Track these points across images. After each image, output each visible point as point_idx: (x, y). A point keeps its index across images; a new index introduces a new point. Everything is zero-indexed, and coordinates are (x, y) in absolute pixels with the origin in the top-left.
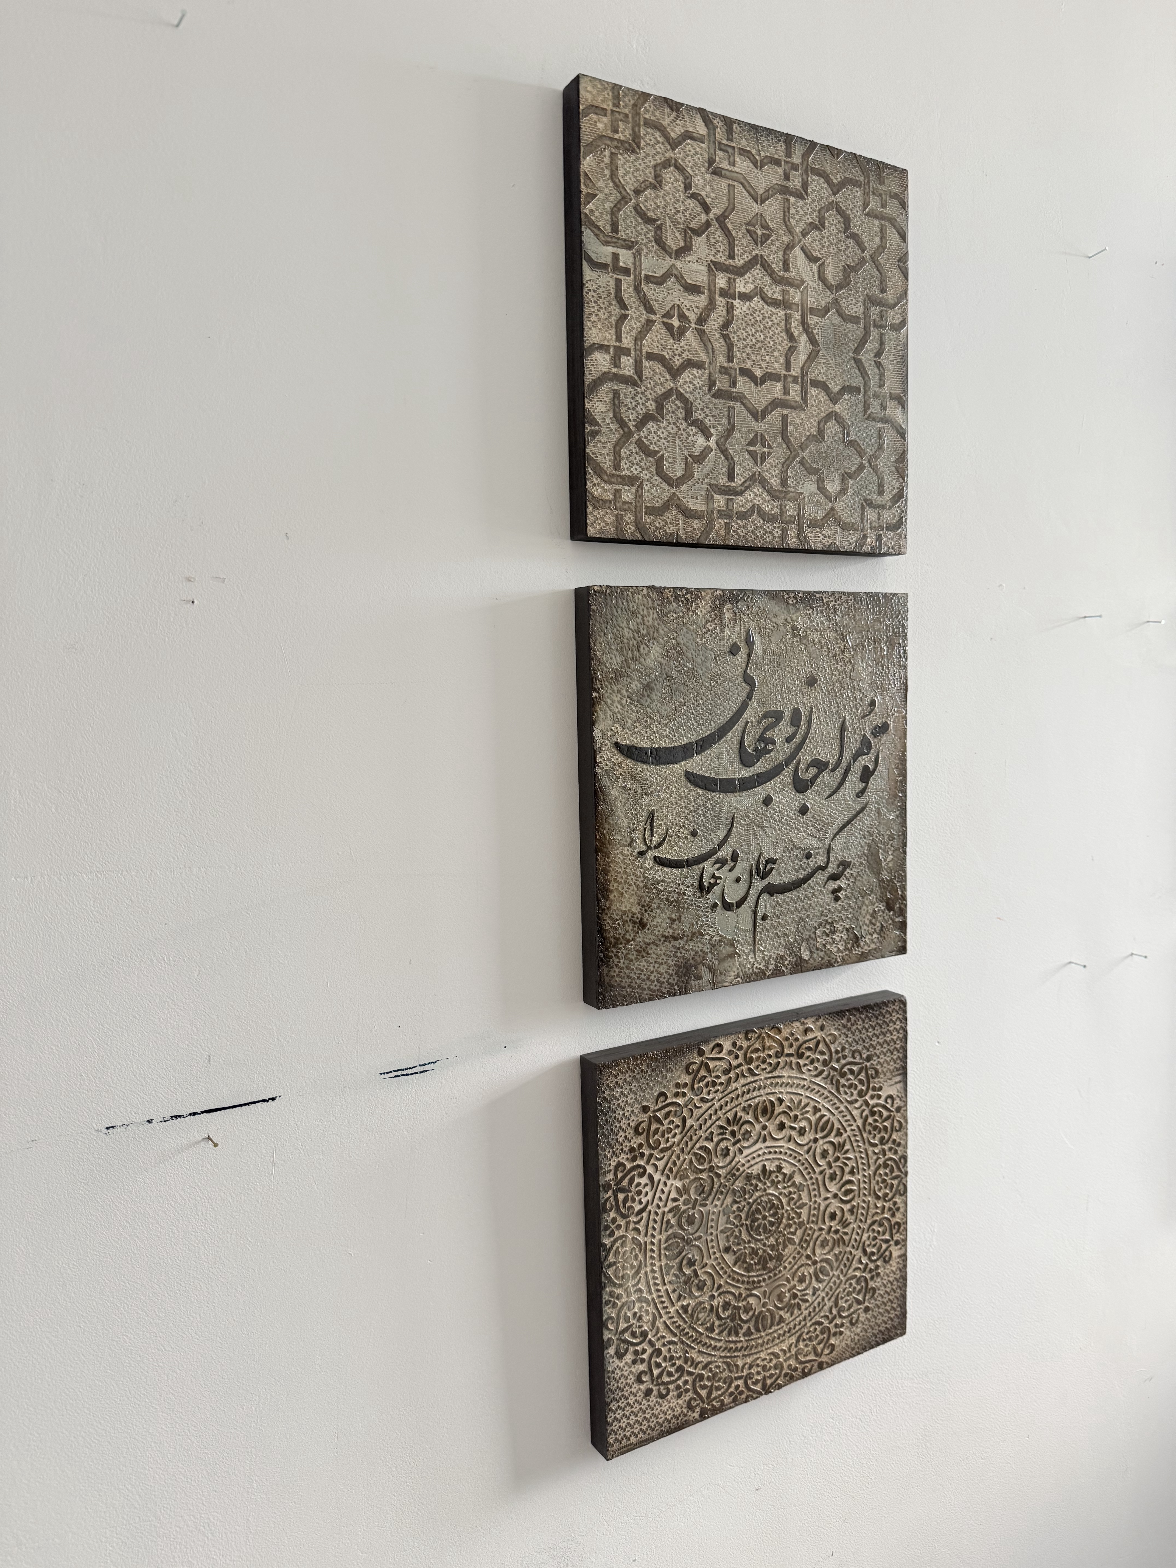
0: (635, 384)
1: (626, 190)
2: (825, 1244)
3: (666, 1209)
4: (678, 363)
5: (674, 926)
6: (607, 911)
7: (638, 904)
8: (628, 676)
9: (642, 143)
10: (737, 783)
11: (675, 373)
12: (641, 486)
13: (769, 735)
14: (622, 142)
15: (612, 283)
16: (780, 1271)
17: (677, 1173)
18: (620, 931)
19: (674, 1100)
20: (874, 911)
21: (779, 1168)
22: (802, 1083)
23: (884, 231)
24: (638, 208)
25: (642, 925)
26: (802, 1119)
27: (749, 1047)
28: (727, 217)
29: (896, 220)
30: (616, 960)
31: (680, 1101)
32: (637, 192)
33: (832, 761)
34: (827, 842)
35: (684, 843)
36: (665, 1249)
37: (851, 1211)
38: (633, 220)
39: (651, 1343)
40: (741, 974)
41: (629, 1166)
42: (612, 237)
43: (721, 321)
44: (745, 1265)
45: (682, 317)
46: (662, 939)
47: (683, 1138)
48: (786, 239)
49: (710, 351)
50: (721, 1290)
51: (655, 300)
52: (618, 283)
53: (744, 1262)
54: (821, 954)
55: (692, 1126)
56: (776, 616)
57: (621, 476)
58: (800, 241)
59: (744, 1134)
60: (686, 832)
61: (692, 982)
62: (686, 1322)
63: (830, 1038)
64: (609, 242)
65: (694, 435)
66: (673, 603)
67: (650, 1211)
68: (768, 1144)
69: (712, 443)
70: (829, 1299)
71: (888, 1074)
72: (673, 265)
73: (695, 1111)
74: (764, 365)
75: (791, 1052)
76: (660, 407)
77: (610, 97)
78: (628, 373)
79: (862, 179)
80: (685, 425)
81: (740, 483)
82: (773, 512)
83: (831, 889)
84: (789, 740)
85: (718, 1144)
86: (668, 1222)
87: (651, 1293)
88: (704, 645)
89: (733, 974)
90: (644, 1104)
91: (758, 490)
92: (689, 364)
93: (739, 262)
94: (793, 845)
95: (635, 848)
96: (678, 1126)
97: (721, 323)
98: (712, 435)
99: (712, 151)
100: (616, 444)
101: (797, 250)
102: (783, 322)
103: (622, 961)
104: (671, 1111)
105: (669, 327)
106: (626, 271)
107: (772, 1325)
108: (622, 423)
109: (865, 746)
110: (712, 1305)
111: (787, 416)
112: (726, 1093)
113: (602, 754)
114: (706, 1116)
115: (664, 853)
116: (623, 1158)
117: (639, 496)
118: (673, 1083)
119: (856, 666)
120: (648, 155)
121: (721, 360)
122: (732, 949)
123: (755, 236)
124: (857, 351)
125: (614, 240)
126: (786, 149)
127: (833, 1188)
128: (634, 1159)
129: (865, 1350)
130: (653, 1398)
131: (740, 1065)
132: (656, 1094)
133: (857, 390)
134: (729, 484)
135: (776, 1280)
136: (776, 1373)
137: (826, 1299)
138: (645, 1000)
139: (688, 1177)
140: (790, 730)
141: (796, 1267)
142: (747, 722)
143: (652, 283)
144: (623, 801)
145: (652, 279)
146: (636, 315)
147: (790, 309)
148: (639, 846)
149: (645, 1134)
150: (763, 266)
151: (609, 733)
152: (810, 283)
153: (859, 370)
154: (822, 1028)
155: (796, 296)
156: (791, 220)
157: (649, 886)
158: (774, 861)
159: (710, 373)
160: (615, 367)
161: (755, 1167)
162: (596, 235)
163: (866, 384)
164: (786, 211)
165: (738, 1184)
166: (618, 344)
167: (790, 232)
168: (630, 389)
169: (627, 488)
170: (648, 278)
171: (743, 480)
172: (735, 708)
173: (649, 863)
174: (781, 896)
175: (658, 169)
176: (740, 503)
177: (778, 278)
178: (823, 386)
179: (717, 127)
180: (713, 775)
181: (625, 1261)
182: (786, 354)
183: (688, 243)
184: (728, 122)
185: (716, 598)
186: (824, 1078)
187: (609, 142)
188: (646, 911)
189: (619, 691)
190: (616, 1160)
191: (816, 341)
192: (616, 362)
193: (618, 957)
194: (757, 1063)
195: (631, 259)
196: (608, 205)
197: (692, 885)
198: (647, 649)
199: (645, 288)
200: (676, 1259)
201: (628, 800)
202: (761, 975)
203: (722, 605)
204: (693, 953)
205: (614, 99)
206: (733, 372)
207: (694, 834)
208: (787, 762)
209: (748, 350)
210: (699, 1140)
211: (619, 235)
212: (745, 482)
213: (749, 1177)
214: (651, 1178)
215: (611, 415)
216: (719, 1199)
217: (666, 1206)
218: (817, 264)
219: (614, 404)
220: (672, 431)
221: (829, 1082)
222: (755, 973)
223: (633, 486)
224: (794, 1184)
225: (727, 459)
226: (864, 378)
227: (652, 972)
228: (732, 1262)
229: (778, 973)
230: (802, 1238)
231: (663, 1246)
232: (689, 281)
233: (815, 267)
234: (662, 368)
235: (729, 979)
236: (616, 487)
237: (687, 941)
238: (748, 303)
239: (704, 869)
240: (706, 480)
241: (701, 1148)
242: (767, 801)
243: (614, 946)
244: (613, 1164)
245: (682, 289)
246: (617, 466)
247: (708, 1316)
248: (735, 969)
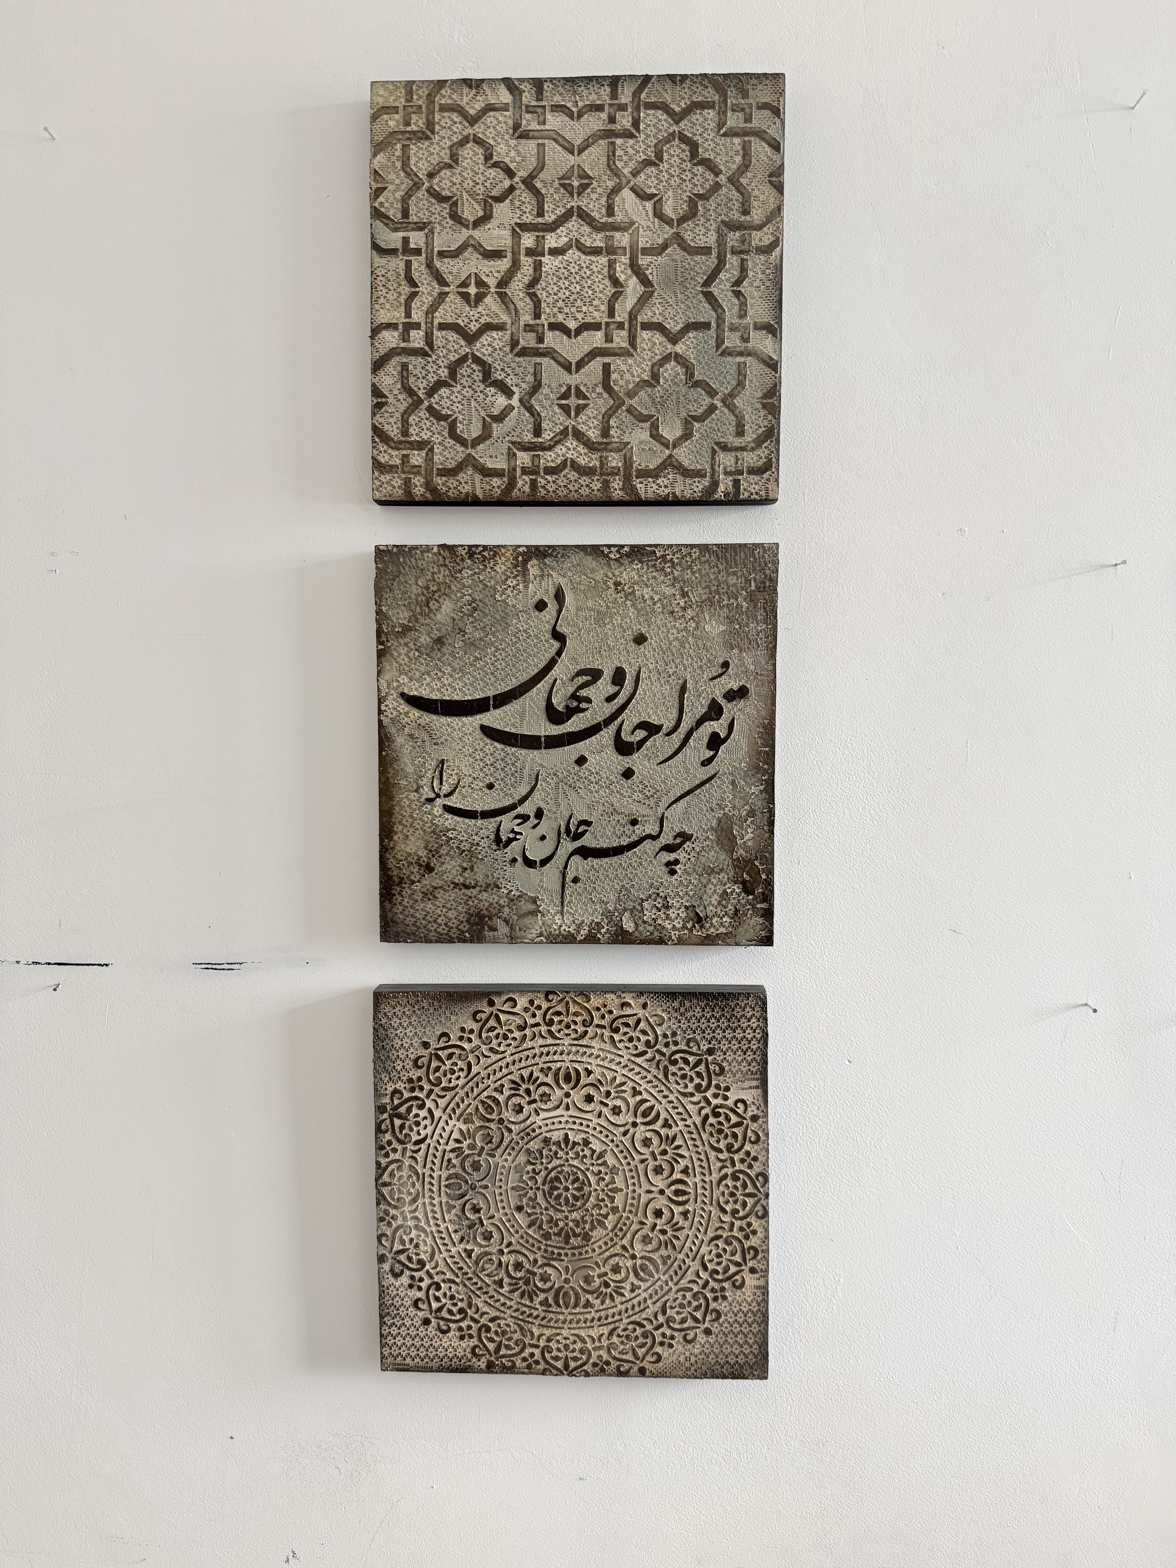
0: (425, 354)
1: (418, 176)
2: (647, 1241)
3: (448, 1148)
4: (474, 329)
5: (466, 875)
6: (390, 851)
7: (425, 848)
8: (416, 630)
9: (437, 127)
10: (543, 739)
11: (471, 338)
12: (431, 450)
13: (583, 693)
14: (414, 133)
15: (402, 265)
16: (587, 1252)
17: (461, 1115)
18: (404, 871)
19: (459, 1043)
20: (725, 891)
21: (586, 1143)
22: (618, 1059)
23: (747, 148)
24: (432, 190)
25: (429, 869)
26: (617, 1097)
27: (549, 1009)
28: (536, 177)
29: (767, 133)
30: (400, 899)
31: (466, 1045)
32: (431, 175)
33: (668, 725)
34: (660, 811)
35: (478, 795)
36: (446, 1186)
37: (685, 1214)
38: (425, 202)
39: (430, 1276)
40: (545, 933)
41: (406, 1095)
42: (402, 223)
43: (526, 280)
44: (541, 1232)
45: (480, 283)
46: (452, 886)
47: (468, 1082)
48: (610, 184)
49: (513, 311)
50: (511, 1248)
51: (449, 273)
52: (408, 264)
53: (540, 1227)
54: (651, 928)
55: (479, 1073)
56: (593, 571)
57: (410, 443)
58: (629, 182)
59: (541, 1096)
60: (481, 784)
61: (486, 933)
62: (469, 1267)
63: (655, 1018)
64: (400, 228)
65: (492, 396)
66: (467, 561)
67: (429, 1145)
68: (570, 1112)
69: (515, 401)
70: (654, 1303)
71: (739, 1075)
72: (471, 236)
73: (482, 1060)
74: (579, 316)
75: (603, 1024)
76: (453, 374)
77: (403, 94)
78: (417, 346)
79: (717, 98)
80: (482, 386)
81: (549, 438)
82: (591, 465)
83: (664, 861)
84: (610, 699)
85: (509, 1098)
86: (449, 1161)
87: (429, 1226)
88: (504, 601)
89: (535, 932)
90: (426, 1040)
91: (571, 443)
92: (488, 327)
93: (549, 218)
94: (614, 810)
95: (422, 795)
96: (461, 1070)
97: (527, 282)
98: (514, 393)
99: (518, 116)
100: (405, 412)
101: (626, 193)
102: (606, 269)
103: (406, 900)
104: (454, 1053)
105: (465, 296)
106: (418, 252)
107: (576, 1305)
108: (411, 392)
109: (714, 711)
110: (500, 1260)
111: (609, 364)
112: (520, 1049)
113: (387, 703)
114: (496, 1067)
115: (454, 801)
116: (400, 1086)
117: (429, 459)
118: (458, 1026)
119: (702, 624)
120: (443, 138)
121: (527, 318)
122: (534, 907)
123: (570, 189)
124: (707, 283)
125: (404, 225)
126: (612, 92)
127: (659, 1182)
128: (413, 1090)
129: (704, 1376)
130: (431, 1329)
131: (537, 1025)
132: (439, 1033)
133: (706, 326)
134: (536, 440)
135: (580, 1259)
136: (581, 1358)
137: (649, 1302)
138: (431, 942)
139: (473, 1122)
140: (612, 690)
141: (607, 1254)
142: (556, 680)
143: (447, 257)
144: (410, 749)
145: (446, 254)
146: (428, 289)
147: (614, 253)
148: (427, 793)
149: (425, 1068)
150: (580, 216)
151: (395, 684)
152: (643, 223)
153: (710, 304)
154: (645, 1006)
155: (622, 239)
156: (617, 163)
157: (438, 832)
158: (588, 823)
159: (512, 333)
160: (404, 341)
161: (556, 1133)
162: (386, 225)
163: (719, 318)
164: (611, 155)
165: (534, 1145)
166: (407, 320)
167: (616, 175)
168: (420, 360)
169: (416, 452)
170: (441, 254)
171: (552, 435)
172: (541, 666)
173: (438, 810)
174: (596, 861)
175: (454, 148)
176: (550, 458)
177: (599, 225)
178: (659, 327)
179: (524, 91)
180: (513, 731)
181: (402, 1185)
182: (609, 301)
183: (488, 212)
184: (538, 84)
185: (520, 554)
186: (648, 1060)
187: (400, 136)
188: (433, 856)
189: (406, 645)
190: (393, 1087)
191: (649, 281)
192: (405, 338)
193: (402, 896)
194: (559, 1027)
195: (424, 240)
196: (398, 195)
197: (488, 837)
198: (437, 604)
199: (437, 263)
200: (459, 1199)
201: (414, 748)
202: (569, 939)
203: (525, 562)
204: (487, 904)
205: (407, 95)
206: (540, 329)
207: (490, 786)
208: (608, 721)
209: (560, 304)
210: (486, 1089)
211: (410, 220)
212: (554, 437)
213: (547, 1141)
214: (430, 1111)
215: (399, 386)
216: (510, 1154)
217: (447, 1144)
218: (652, 202)
219: (402, 376)
220: (467, 394)
221: (654, 1066)
222: (563, 935)
223: (422, 449)
224: (605, 1164)
225: (532, 415)
226: (716, 311)
227: (440, 916)
228: (526, 1224)
229: (591, 939)
230: (616, 1225)
231: (443, 1183)
232: (489, 248)
233: (649, 205)
234: (455, 336)
235: (530, 936)
236: (405, 452)
237: (480, 891)
238: (560, 257)
239: (501, 822)
240: (507, 439)
241: (489, 1097)
242: (581, 761)
243: (397, 885)
244: (391, 1089)
245: (480, 257)
246: (405, 433)
247: (496, 1269)
248: (538, 928)
